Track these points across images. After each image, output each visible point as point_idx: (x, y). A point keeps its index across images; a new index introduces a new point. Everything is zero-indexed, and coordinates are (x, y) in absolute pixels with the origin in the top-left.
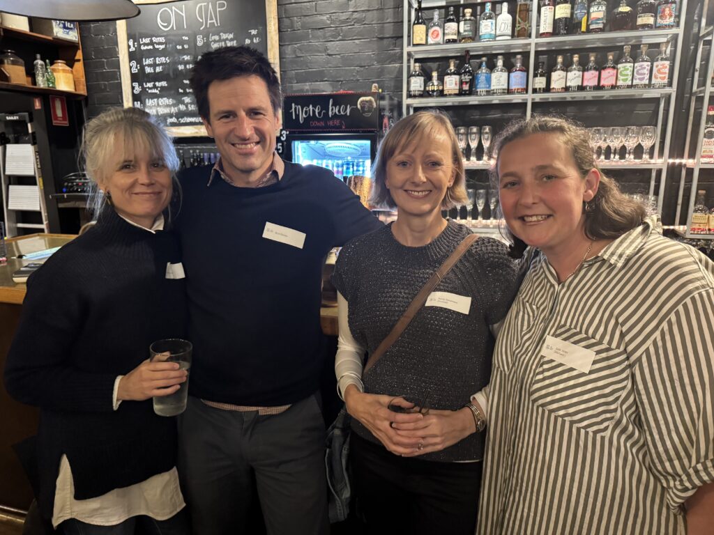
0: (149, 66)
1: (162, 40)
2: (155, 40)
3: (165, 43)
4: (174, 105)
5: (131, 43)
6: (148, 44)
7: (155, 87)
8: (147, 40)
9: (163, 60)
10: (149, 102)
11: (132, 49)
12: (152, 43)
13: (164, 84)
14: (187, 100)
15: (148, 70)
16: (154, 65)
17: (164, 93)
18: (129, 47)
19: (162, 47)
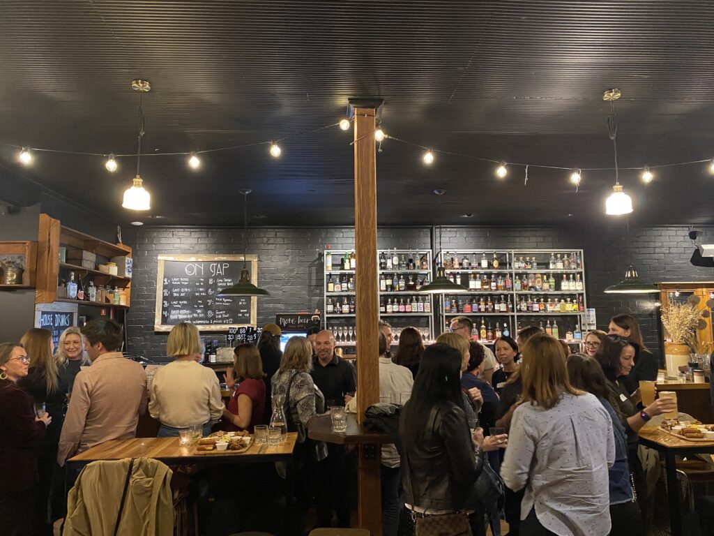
0: (176, 292)
1: (187, 279)
2: (182, 279)
3: (189, 282)
4: (190, 314)
5: (166, 280)
6: (177, 282)
7: (178, 304)
8: (177, 279)
9: (186, 290)
10: (173, 312)
11: (166, 283)
12: (180, 281)
13: (185, 302)
14: (199, 311)
15: (175, 295)
16: (180, 292)
17: (184, 307)
18: (164, 282)
19: (186, 283)
